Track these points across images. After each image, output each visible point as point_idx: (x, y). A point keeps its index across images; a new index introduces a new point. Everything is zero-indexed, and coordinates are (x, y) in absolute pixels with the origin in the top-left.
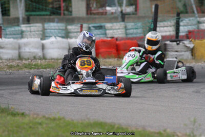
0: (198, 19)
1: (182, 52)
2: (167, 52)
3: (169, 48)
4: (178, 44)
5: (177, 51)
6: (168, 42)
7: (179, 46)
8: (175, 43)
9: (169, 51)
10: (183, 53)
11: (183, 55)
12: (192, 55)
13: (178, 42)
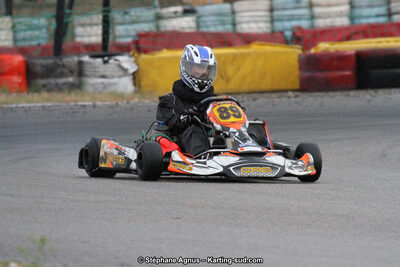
0: (158, 10)
1: (113, 77)
2: (84, 79)
3: (88, 70)
4: (105, 62)
5: (103, 77)
6: (86, 58)
7: (108, 66)
8: (99, 60)
9: (87, 76)
10: (115, 80)
11: (115, 84)
12: (135, 84)
13: (106, 58)
